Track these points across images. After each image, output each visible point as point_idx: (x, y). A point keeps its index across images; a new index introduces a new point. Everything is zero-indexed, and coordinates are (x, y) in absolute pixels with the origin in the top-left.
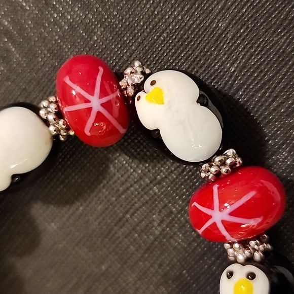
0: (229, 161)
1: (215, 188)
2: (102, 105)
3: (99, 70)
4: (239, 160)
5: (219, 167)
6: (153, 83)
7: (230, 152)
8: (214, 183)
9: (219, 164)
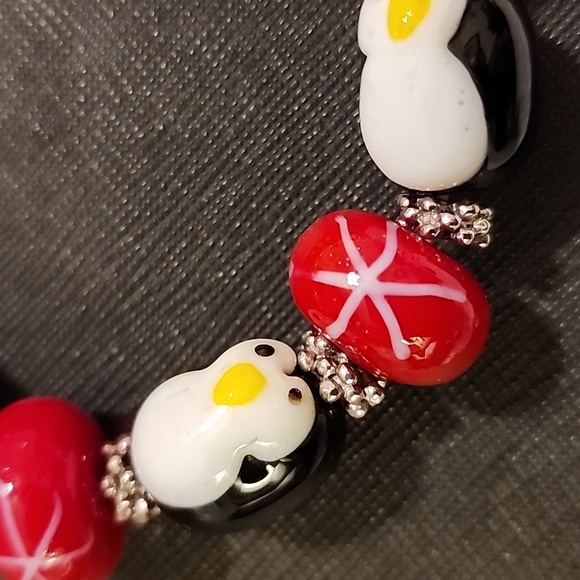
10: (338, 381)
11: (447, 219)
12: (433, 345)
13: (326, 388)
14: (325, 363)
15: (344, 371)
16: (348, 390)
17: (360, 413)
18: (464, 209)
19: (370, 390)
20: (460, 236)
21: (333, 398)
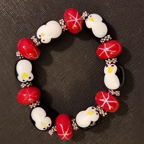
0: (108, 38)
1: (105, 44)
2: (78, 21)
3: (77, 12)
4: (111, 38)
5: (106, 39)
6: (91, 16)
7: (109, 36)
8: (104, 43)
9: (106, 38)
10: (102, 112)
11: (115, 93)
12: (113, 108)
13: (100, 113)
14: (100, 110)
15: (103, 111)
16: (103, 113)
17: (104, 116)
18: (117, 92)
19: (105, 113)
20: (116, 95)
21: (101, 114)
